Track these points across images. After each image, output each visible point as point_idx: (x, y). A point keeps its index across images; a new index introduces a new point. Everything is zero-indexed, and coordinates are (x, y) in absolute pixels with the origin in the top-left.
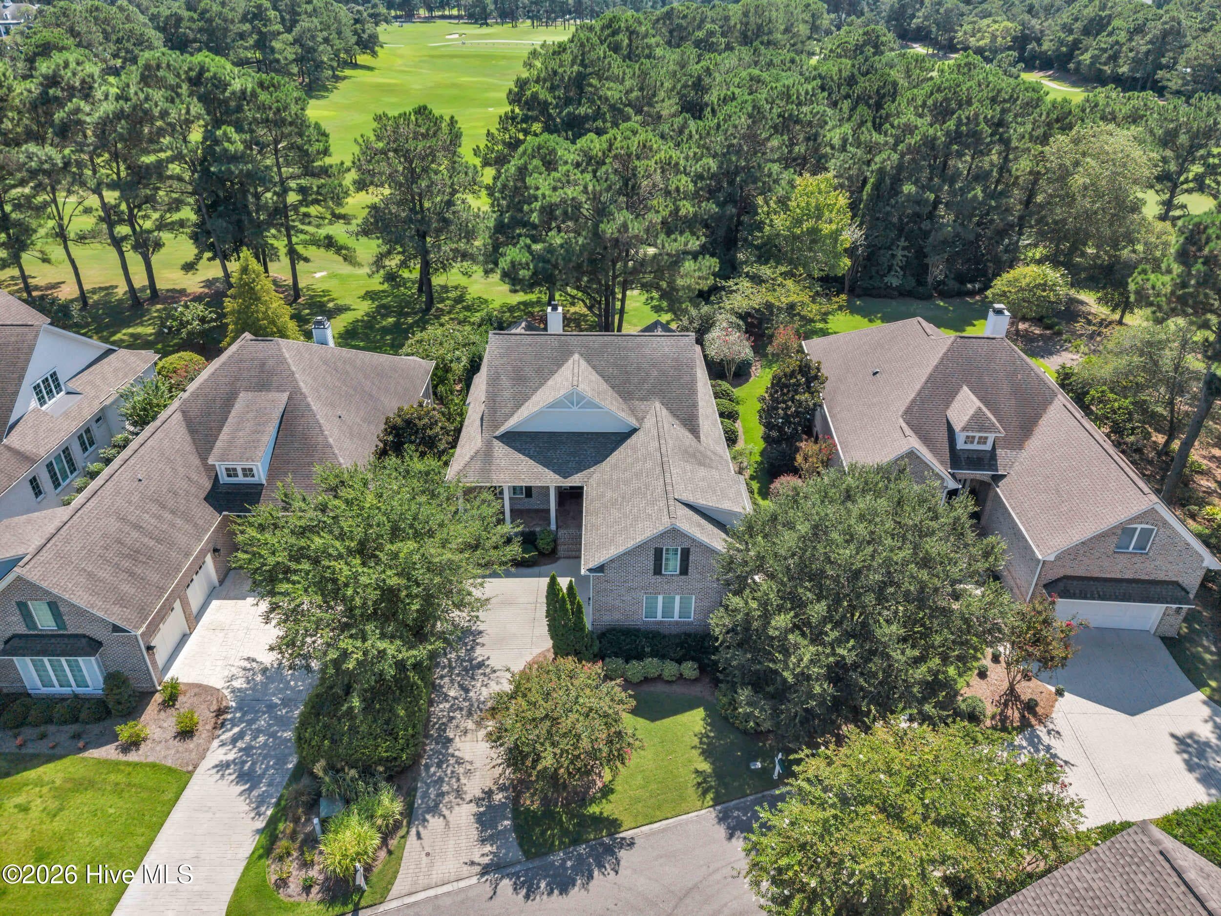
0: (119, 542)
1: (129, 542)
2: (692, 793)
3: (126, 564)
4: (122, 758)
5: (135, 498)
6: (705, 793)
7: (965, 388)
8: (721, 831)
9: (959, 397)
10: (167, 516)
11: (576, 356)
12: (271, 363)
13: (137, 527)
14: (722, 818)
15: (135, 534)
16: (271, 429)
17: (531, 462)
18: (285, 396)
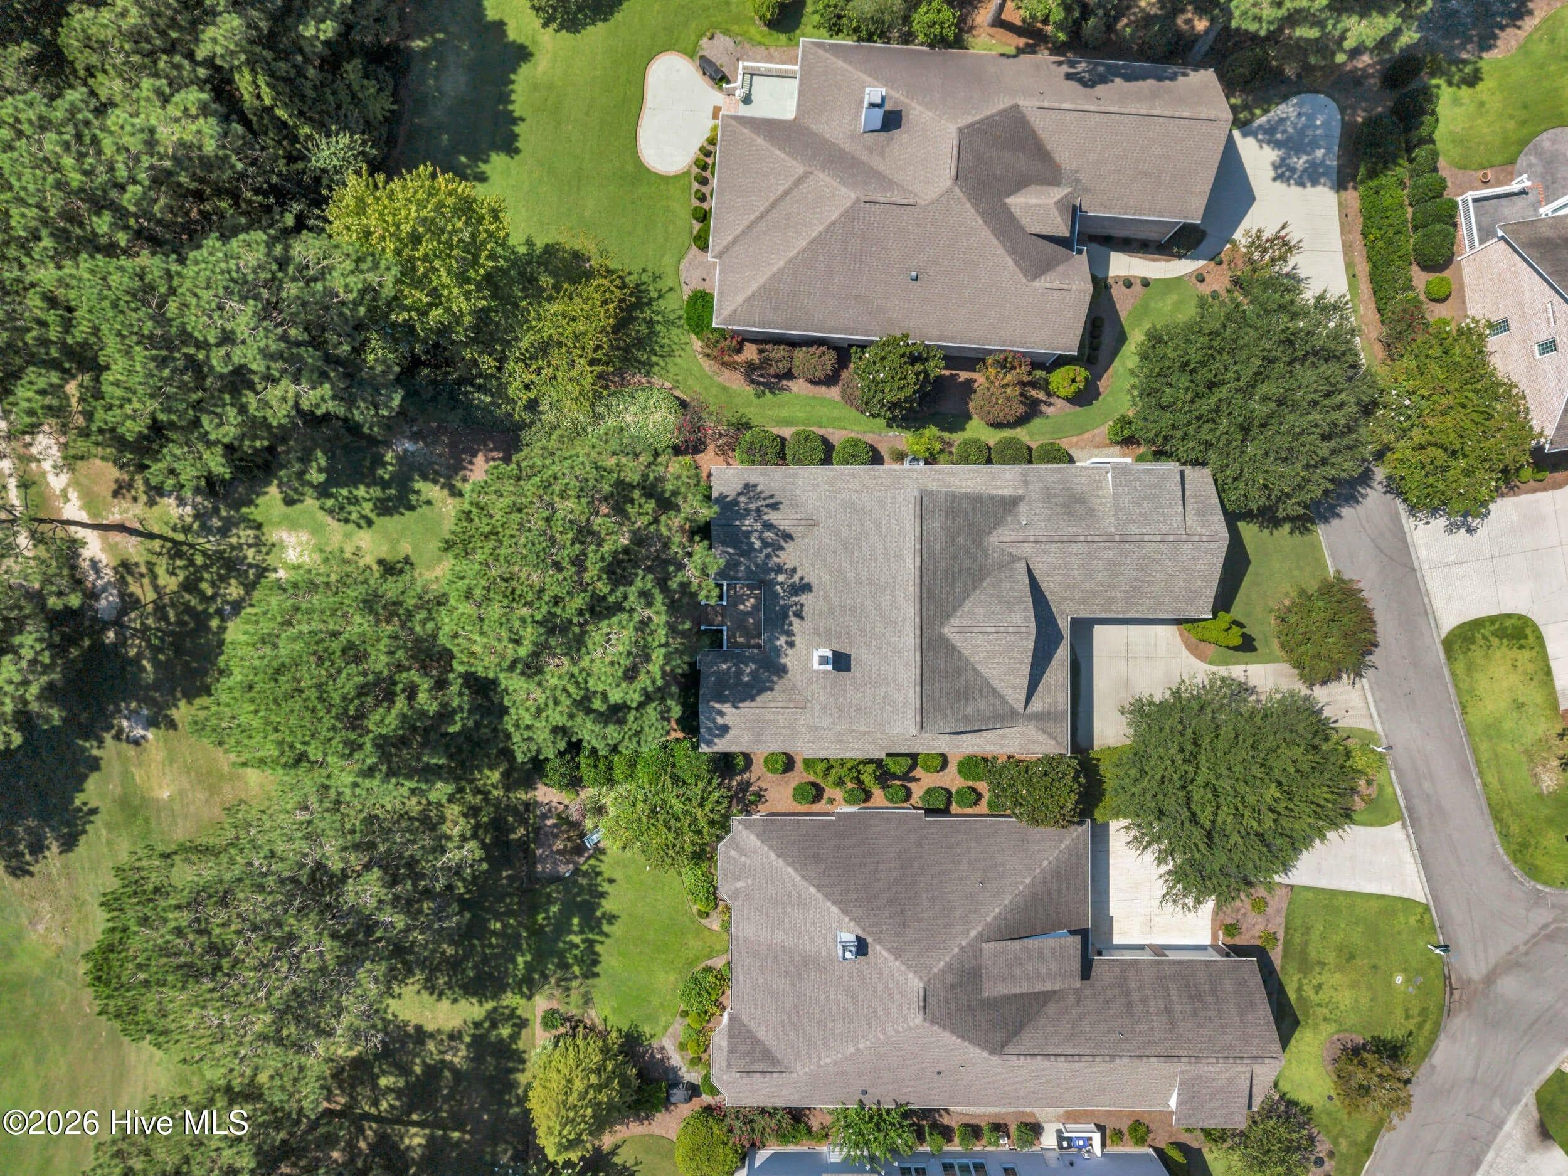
0: (1195, 1013)
1: (1188, 1008)
2: (1307, 538)
3: (1210, 999)
4: (1280, 943)
5: (1143, 1028)
6: (1307, 530)
7: (1009, 200)
8: (1335, 522)
9: (1017, 212)
10: (1136, 997)
11: (946, 631)
12: (950, 979)
13: (1168, 1010)
14: (1326, 520)
15: (1178, 1008)
16: (1033, 943)
17: (1048, 673)
18: (986, 946)
